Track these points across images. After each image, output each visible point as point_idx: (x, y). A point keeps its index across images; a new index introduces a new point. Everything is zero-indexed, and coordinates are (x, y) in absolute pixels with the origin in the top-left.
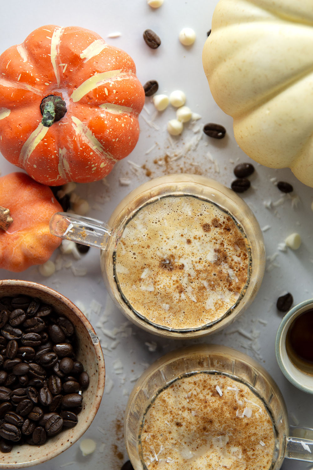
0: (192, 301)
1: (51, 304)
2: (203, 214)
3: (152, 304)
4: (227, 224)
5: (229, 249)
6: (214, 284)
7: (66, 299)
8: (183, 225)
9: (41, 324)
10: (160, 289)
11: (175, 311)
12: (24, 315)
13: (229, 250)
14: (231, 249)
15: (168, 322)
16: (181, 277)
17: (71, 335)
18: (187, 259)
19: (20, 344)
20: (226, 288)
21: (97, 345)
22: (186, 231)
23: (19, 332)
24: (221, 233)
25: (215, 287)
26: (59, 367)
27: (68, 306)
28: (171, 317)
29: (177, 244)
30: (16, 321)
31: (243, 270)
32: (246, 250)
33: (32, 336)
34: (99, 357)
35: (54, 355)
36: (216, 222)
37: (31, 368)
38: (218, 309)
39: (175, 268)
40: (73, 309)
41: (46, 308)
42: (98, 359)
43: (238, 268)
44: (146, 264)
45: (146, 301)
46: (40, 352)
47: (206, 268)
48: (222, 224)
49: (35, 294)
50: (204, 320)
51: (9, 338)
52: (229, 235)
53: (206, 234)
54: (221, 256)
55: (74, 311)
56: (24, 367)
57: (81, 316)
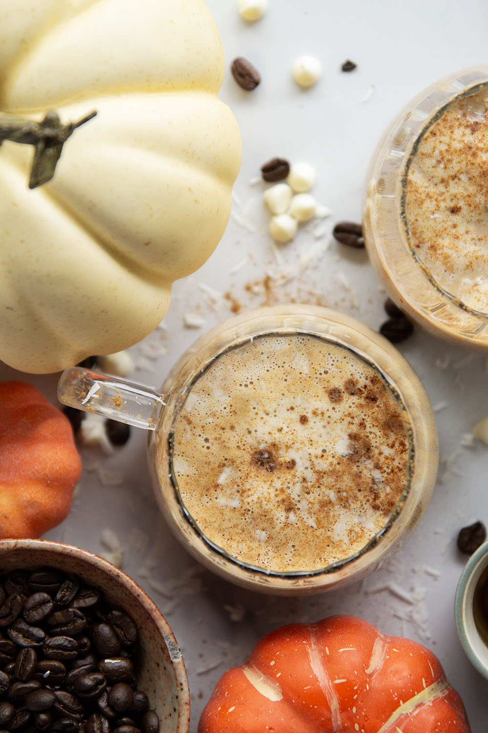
0: (308, 526)
1: (100, 587)
2: (329, 371)
3: (237, 531)
4: (371, 390)
5: (374, 433)
6: (347, 498)
7: (128, 578)
8: (294, 391)
9: (80, 621)
10: (251, 504)
11: (276, 543)
12: (51, 604)
13: (374, 436)
14: (378, 434)
15: (265, 562)
16: (289, 483)
17: (131, 642)
18: (301, 452)
19: (41, 655)
20: (368, 504)
21: (179, 663)
22: (298, 401)
23: (39, 633)
24: (361, 406)
25: (350, 501)
26: (108, 700)
27: (131, 590)
28: (270, 553)
29: (284, 423)
30: (35, 614)
31: (400, 470)
32: (403, 436)
33: (62, 642)
34: (181, 684)
35: (100, 677)
36: (352, 385)
37: (57, 700)
38: (354, 541)
39: (278, 467)
40: (139, 596)
41: (89, 593)
42: (179, 689)
43: (390, 467)
44: (228, 458)
45: (227, 524)
46: (76, 672)
47: (333, 467)
48: (363, 390)
49: (73, 567)
50: (328, 559)
51: (22, 644)
52: (374, 409)
53: (335, 406)
54: (360, 446)
55: (140, 599)
56: (46, 698)
57: (152, 610)
